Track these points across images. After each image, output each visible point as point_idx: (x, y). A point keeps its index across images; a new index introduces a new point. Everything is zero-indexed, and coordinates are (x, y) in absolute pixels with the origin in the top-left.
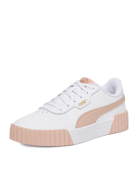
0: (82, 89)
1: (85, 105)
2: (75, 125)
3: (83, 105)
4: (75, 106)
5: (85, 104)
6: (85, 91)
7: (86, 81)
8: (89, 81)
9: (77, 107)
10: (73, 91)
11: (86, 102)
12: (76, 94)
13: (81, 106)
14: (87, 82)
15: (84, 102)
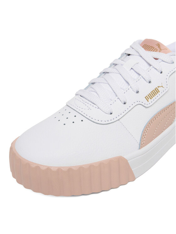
0: (150, 65)
1: (157, 98)
2: (139, 143)
3: (154, 98)
4: (139, 103)
5: (158, 95)
6: (156, 69)
7: (157, 47)
8: (161, 48)
9: (142, 104)
10: (132, 68)
11: (159, 90)
12: (139, 74)
13: (150, 100)
14: (159, 49)
15: (155, 92)
